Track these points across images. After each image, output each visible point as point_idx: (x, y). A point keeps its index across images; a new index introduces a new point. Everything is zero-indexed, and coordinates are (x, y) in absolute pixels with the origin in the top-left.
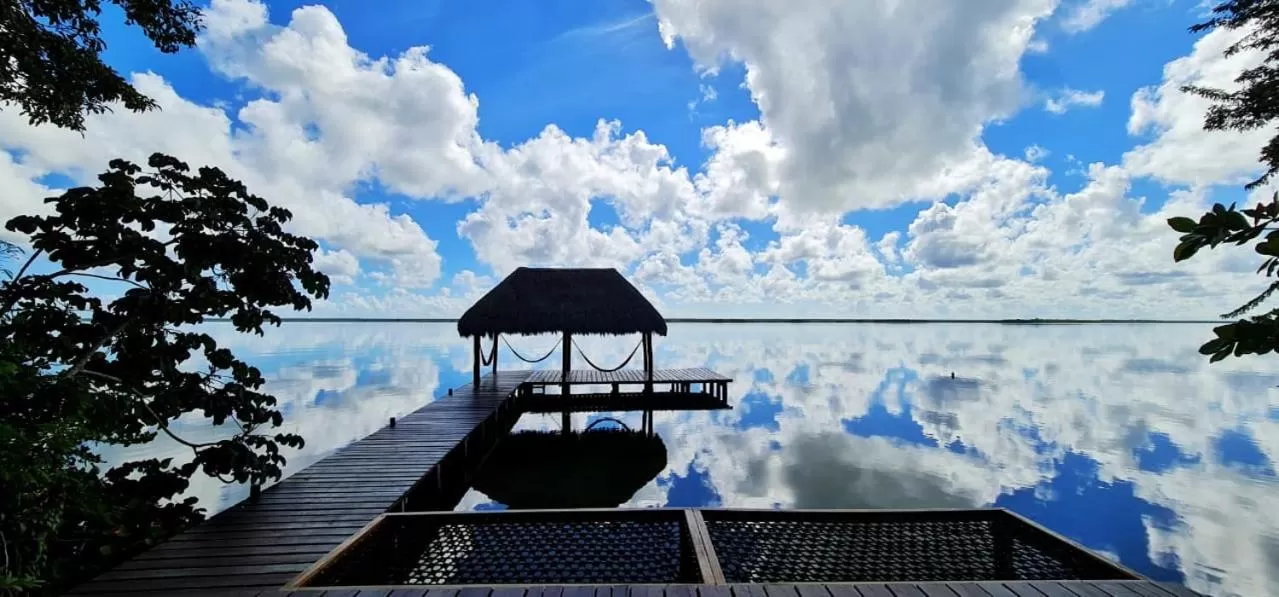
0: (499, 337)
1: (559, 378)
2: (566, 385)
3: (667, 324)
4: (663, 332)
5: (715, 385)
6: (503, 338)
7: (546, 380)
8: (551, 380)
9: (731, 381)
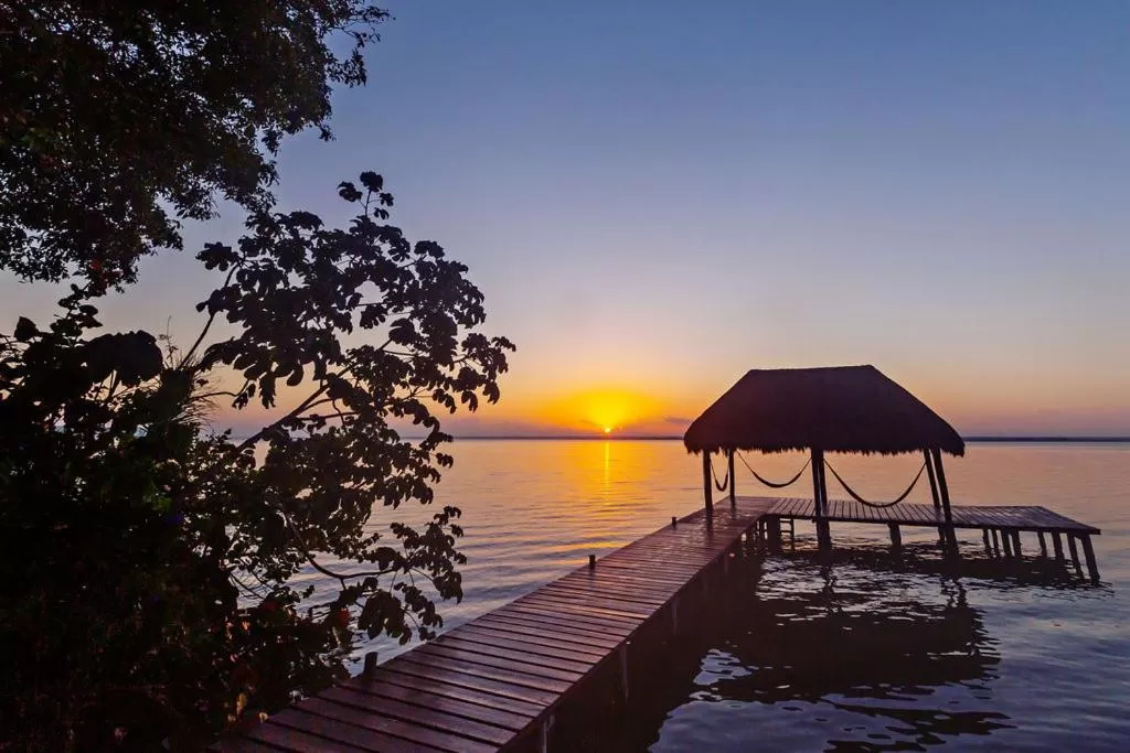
0: (735, 455)
1: (811, 511)
2: (822, 523)
3: (966, 443)
4: (958, 449)
5: (1064, 537)
6: (741, 455)
7: (794, 512)
8: (801, 512)
9: (1097, 532)
